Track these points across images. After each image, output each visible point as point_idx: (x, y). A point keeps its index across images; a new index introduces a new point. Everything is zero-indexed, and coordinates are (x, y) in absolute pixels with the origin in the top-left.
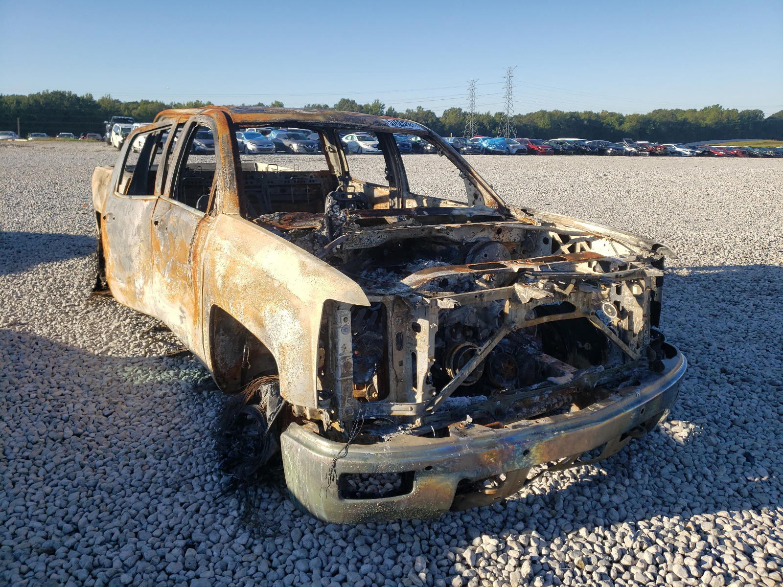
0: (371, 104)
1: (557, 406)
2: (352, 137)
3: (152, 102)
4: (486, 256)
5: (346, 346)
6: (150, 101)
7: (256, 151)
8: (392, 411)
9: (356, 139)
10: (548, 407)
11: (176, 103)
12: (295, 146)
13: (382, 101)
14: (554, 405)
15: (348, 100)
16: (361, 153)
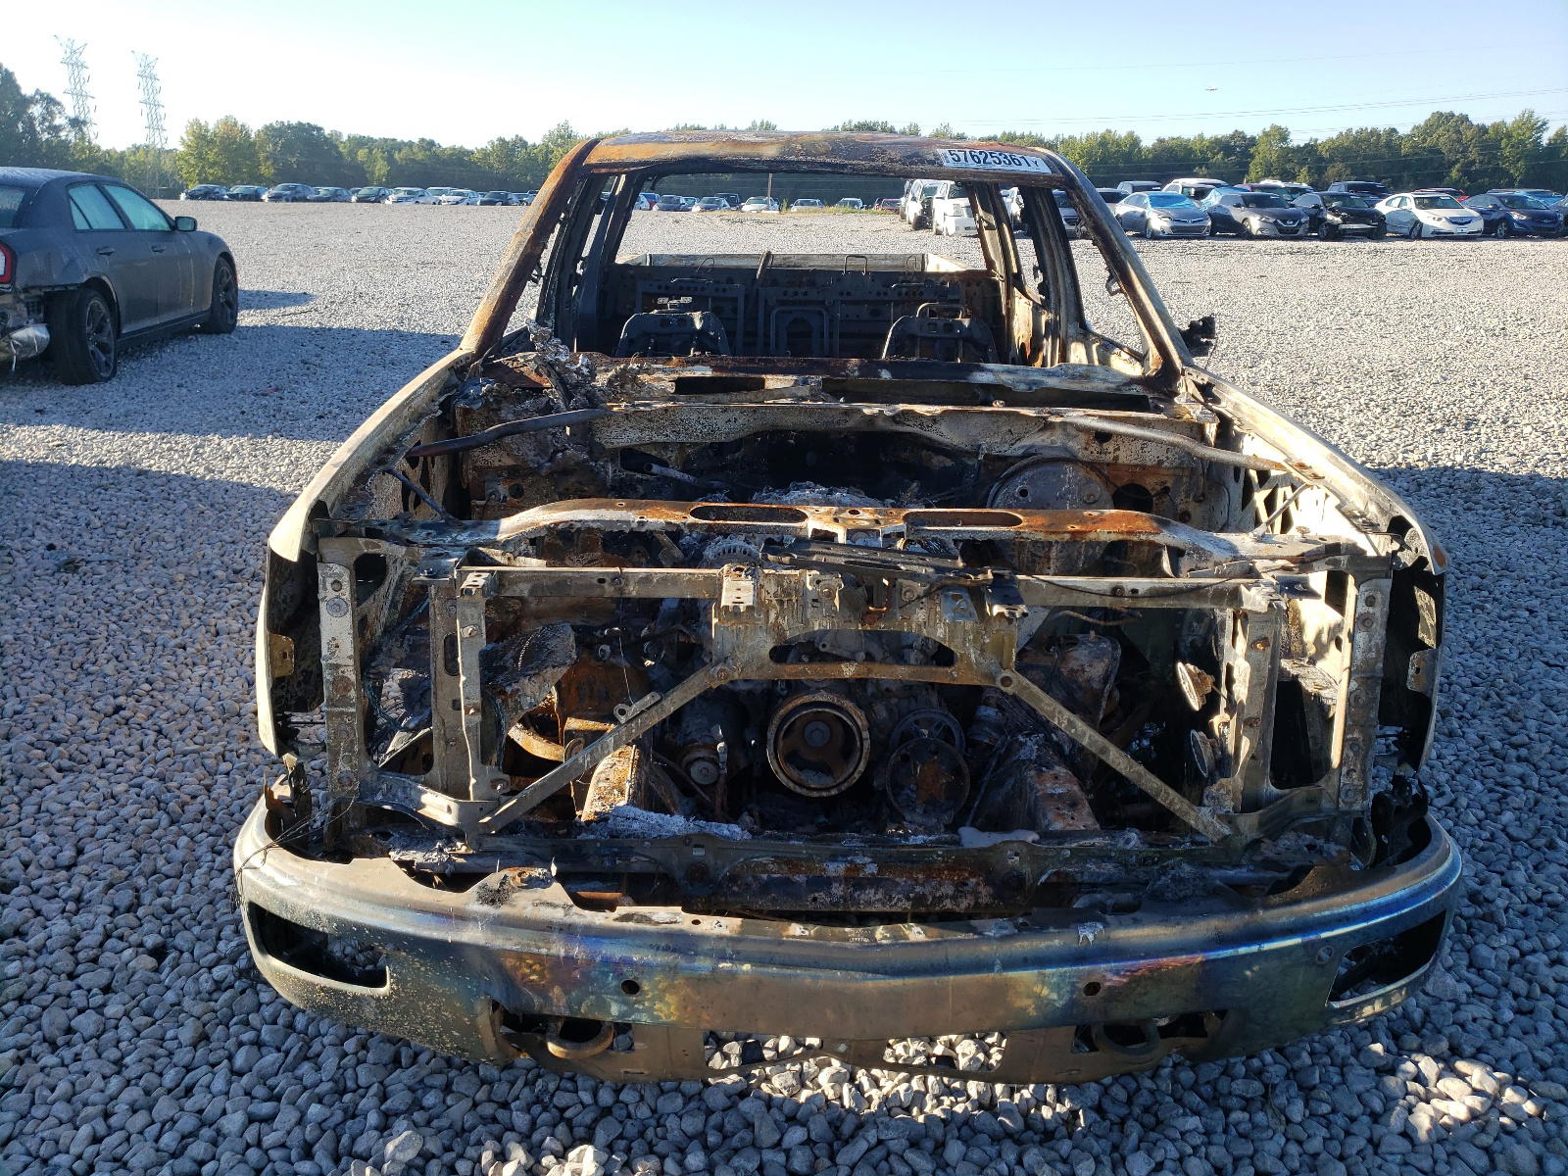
0: (1509, 121)
1: (948, 904)
2: (1403, 198)
3: (1022, 137)
4: (1024, 493)
5: (339, 641)
6: (1018, 134)
7: (1168, 231)
8: (423, 806)
9: (1411, 205)
10: (919, 900)
11: (1066, 137)
12: (1255, 223)
13: (1540, 114)
14: (941, 899)
15: (1452, 115)
16: (1419, 237)
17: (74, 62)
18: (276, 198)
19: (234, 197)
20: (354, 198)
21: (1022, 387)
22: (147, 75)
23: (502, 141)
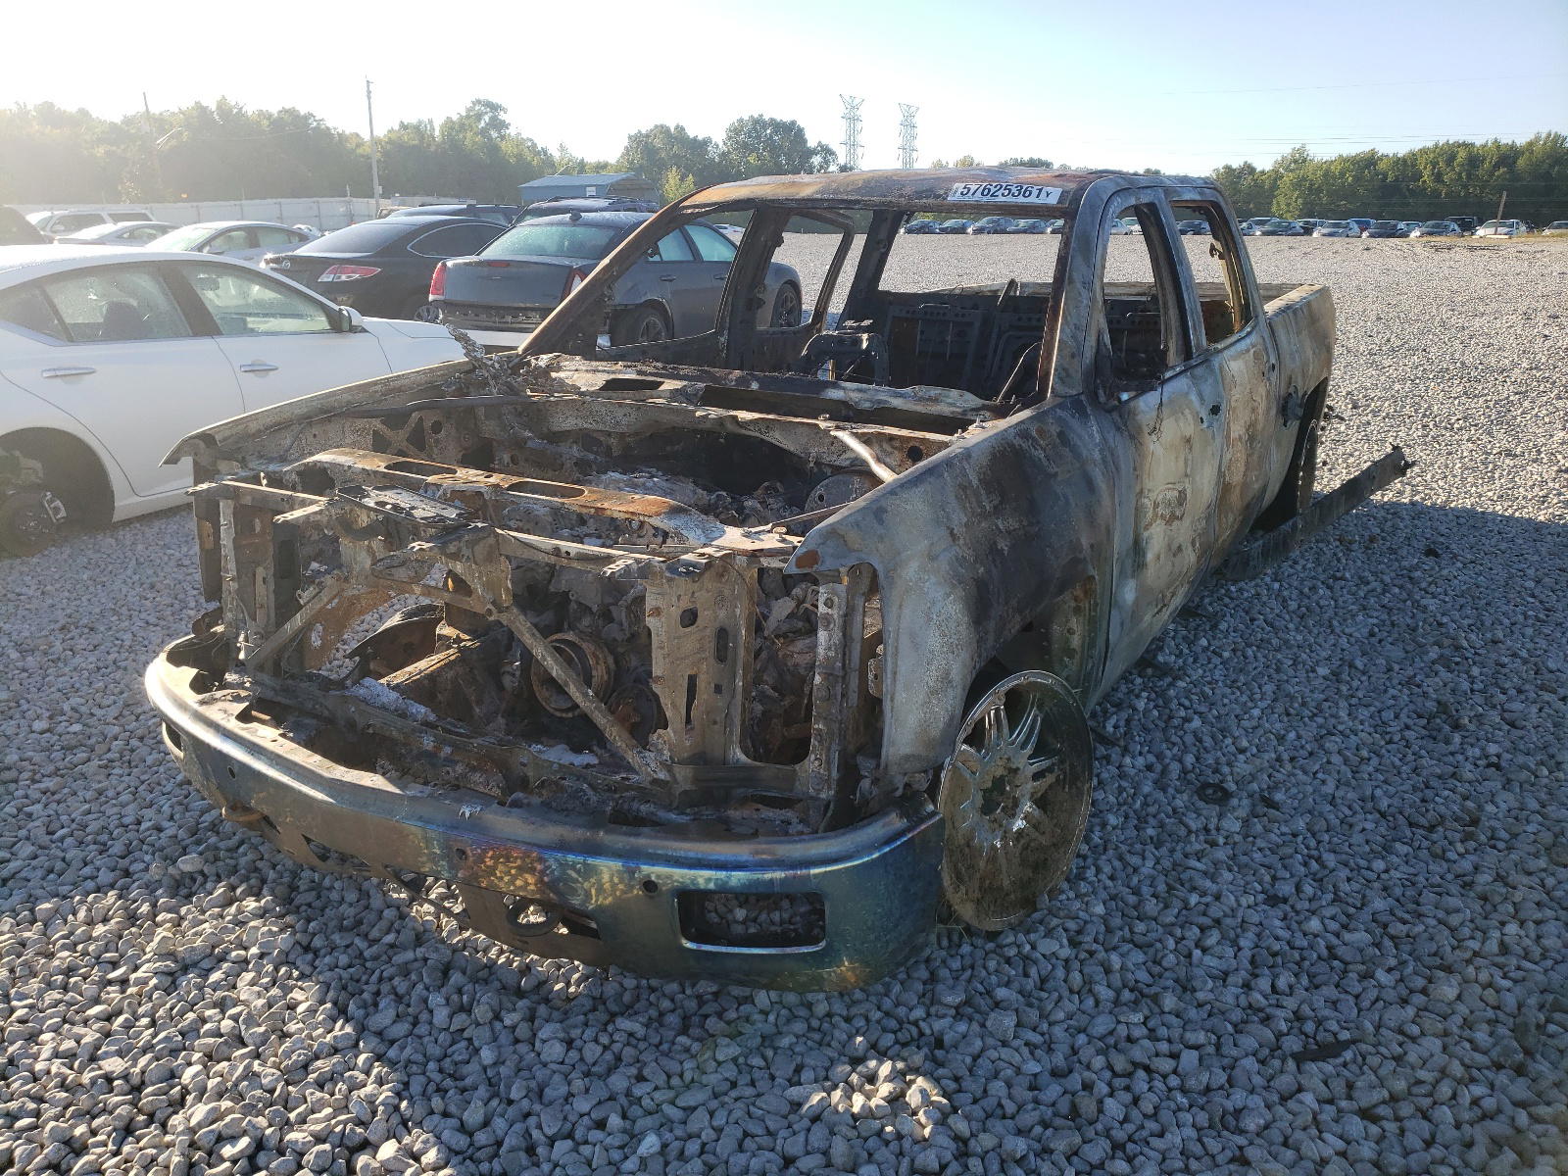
17: (852, 119)
18: (979, 231)
19: (944, 231)
20: (1049, 230)
21: (867, 405)
22: (909, 125)
23: (1228, 168)
